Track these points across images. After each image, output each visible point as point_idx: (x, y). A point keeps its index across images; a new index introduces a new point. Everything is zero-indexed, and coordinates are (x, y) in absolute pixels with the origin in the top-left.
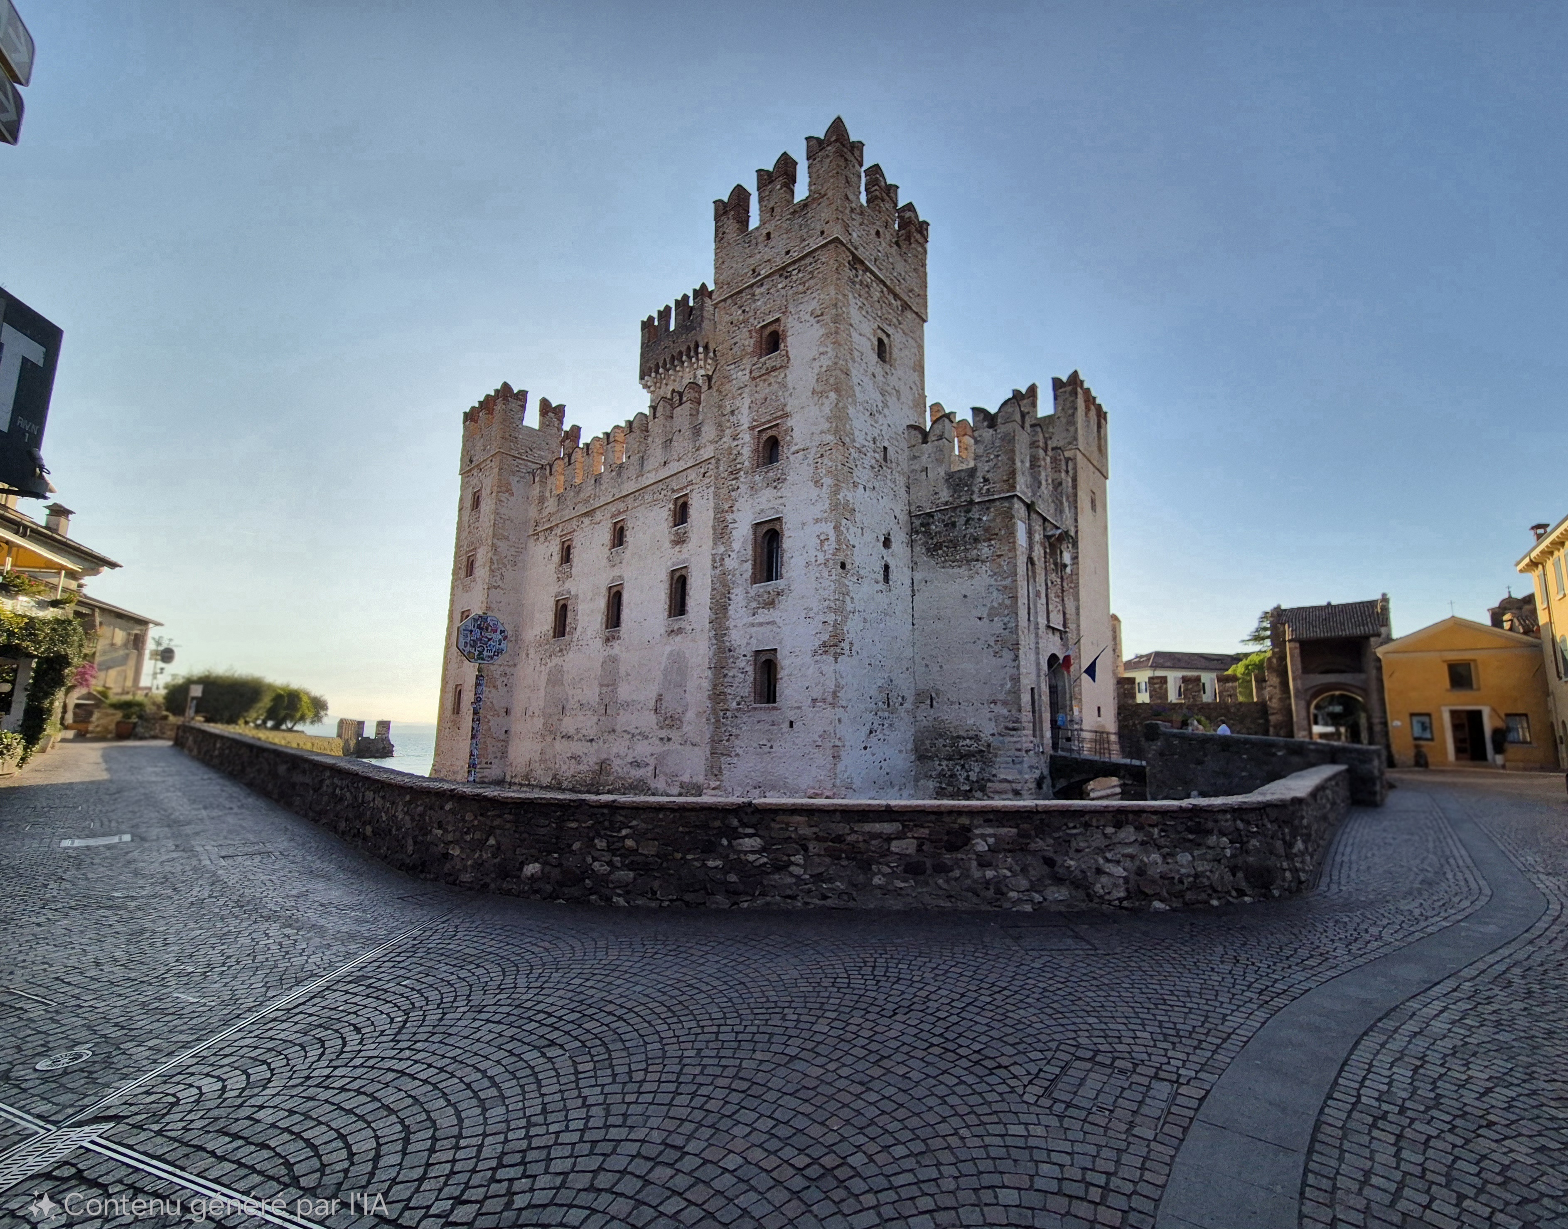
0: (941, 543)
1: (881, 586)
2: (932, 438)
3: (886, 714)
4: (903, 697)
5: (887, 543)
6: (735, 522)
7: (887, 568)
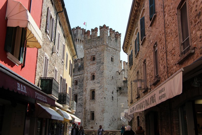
0: (122, 92)
1: (112, 100)
2: (120, 74)
3: (112, 122)
4: (115, 119)
5: (112, 93)
6: (87, 89)
7: (113, 97)
